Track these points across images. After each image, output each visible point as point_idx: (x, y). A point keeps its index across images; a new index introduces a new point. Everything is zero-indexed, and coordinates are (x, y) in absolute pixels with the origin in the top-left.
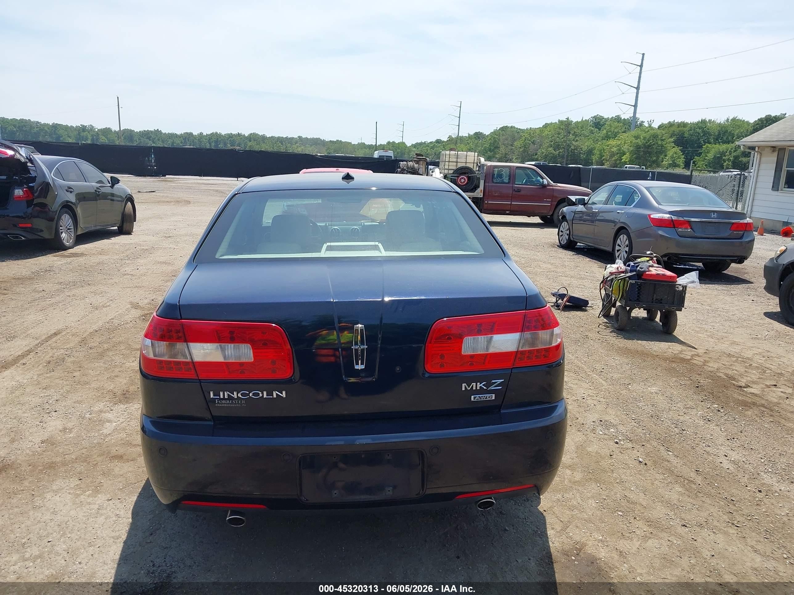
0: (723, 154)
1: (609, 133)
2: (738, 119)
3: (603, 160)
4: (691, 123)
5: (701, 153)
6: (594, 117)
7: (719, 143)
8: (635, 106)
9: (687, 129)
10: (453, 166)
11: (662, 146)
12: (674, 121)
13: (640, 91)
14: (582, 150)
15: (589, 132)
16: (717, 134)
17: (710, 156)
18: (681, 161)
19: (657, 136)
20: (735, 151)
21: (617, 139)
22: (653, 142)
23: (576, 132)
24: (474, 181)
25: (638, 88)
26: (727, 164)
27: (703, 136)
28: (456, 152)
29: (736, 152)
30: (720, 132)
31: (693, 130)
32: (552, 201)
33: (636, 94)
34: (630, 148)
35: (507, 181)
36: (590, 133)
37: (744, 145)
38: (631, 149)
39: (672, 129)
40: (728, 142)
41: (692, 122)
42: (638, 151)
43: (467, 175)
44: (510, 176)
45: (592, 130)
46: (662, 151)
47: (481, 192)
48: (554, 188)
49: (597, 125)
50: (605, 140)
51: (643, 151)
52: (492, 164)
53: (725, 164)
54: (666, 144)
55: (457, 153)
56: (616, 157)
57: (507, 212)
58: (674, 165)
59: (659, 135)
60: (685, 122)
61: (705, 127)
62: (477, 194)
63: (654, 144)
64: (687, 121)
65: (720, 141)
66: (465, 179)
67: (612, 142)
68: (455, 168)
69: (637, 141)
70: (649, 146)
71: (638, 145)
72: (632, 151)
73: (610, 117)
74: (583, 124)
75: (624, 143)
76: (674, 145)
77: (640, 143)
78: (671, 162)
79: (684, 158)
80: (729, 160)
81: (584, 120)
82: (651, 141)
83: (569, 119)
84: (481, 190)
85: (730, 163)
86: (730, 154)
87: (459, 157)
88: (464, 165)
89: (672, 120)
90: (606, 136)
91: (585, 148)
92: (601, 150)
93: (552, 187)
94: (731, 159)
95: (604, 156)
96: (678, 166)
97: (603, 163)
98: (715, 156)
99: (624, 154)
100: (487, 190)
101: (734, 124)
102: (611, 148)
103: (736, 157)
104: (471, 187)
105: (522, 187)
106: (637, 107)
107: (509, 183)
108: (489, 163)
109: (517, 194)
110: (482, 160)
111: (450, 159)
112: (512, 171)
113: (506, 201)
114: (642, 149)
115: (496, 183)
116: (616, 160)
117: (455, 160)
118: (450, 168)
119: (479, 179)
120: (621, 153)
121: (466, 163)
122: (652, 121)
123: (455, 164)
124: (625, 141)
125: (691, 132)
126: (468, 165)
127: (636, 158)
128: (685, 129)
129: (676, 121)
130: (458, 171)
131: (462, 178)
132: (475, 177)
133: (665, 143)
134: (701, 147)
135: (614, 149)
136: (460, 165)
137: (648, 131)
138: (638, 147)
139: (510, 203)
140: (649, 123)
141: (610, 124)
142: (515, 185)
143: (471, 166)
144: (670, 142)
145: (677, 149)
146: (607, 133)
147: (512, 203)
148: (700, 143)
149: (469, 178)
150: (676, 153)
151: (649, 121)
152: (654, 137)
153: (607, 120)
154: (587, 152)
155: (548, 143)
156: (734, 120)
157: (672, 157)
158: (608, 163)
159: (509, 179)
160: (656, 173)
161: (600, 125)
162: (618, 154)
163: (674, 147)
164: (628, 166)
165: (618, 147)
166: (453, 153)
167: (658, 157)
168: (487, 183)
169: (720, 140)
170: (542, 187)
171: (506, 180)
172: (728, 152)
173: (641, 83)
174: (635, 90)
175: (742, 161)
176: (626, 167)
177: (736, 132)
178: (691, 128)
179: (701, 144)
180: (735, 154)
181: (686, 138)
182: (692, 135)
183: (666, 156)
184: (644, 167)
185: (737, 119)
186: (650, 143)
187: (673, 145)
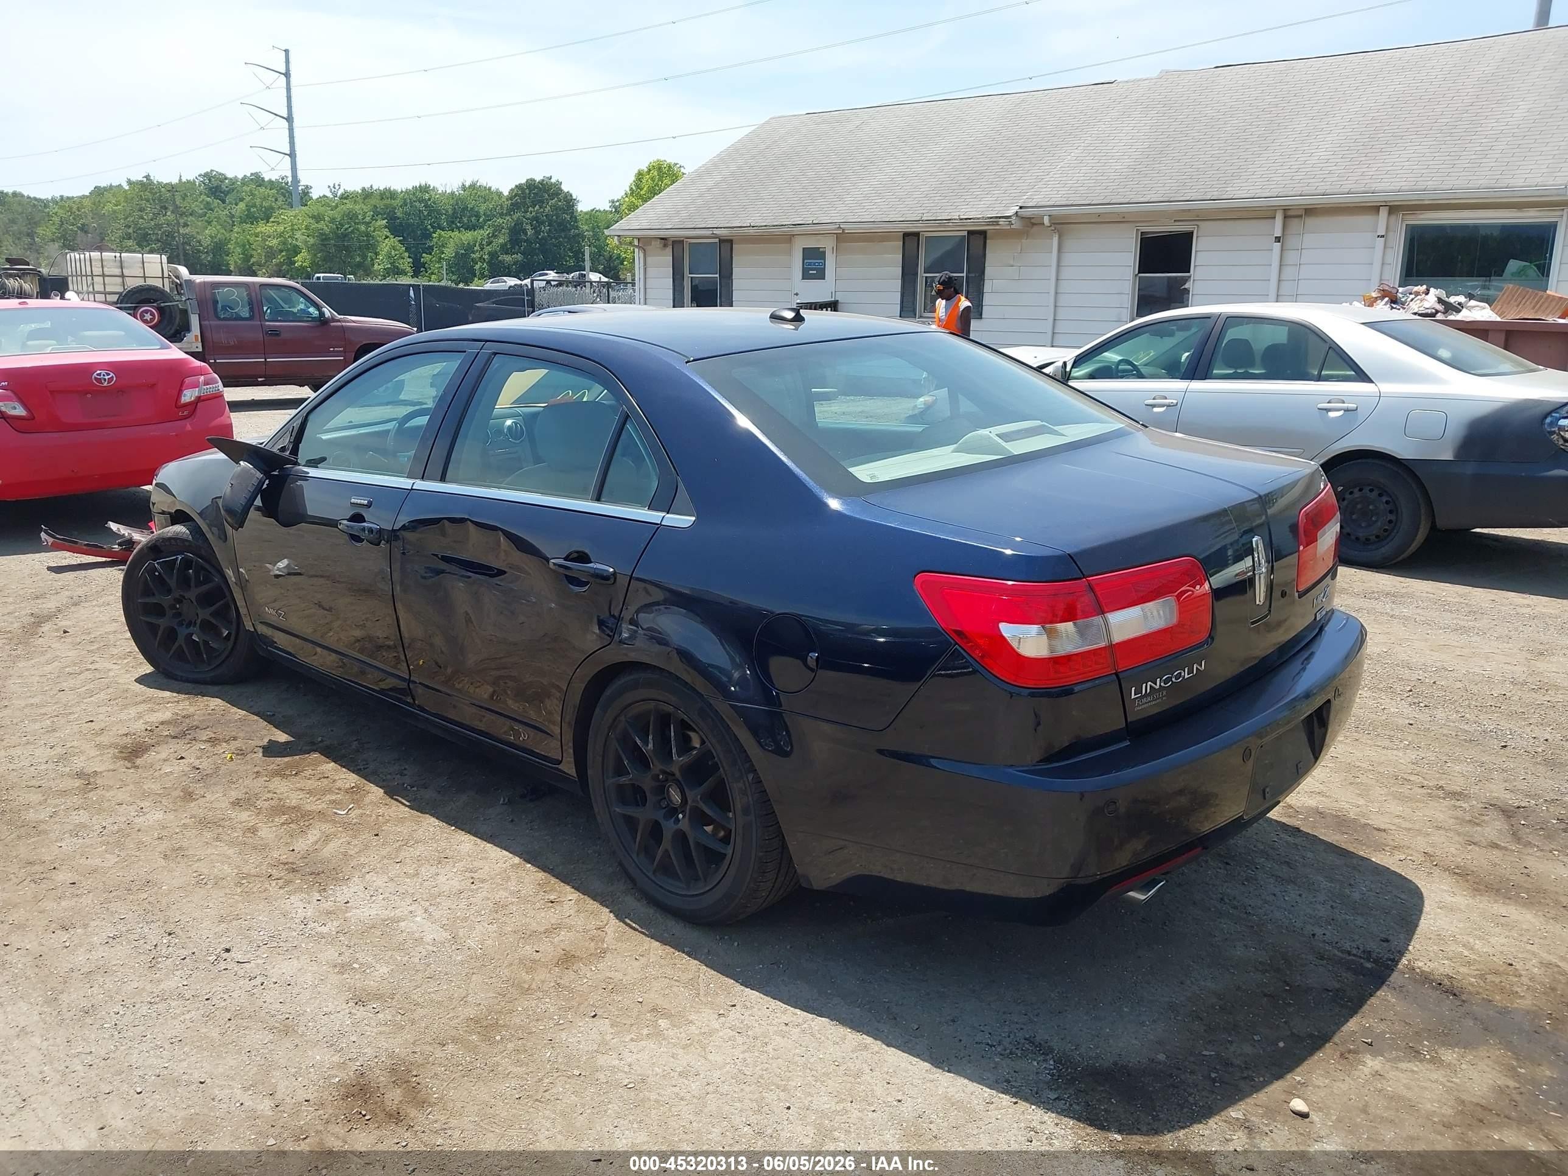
0: (470, 248)
1: (252, 210)
2: (480, 186)
3: (253, 264)
4: (402, 192)
5: (431, 248)
6: (206, 175)
7: (458, 228)
8: (292, 155)
9: (397, 202)
10: (116, 285)
11: (368, 235)
12: (371, 186)
13: (296, 124)
14: (201, 246)
15: (202, 207)
16: (450, 212)
17: (449, 252)
18: (406, 263)
19: (356, 215)
20: (489, 243)
21: (273, 222)
22: (350, 227)
23: (181, 207)
24: (175, 318)
25: (289, 119)
26: (481, 267)
27: (429, 215)
28: (118, 255)
29: (491, 246)
30: (455, 208)
31: (408, 205)
32: (345, 352)
33: (288, 131)
34: (308, 239)
35: (247, 315)
36: (206, 208)
37: (619, 236)
38: (311, 241)
39: (373, 201)
40: (473, 228)
41: (404, 190)
42: (325, 245)
43: (155, 305)
44: (250, 303)
45: (208, 203)
46: (369, 246)
47: (197, 339)
48: (344, 324)
49: (216, 191)
50: (247, 223)
51: (335, 245)
52: (206, 280)
53: (477, 267)
54: (374, 231)
55: (120, 257)
56: (280, 258)
57: (260, 379)
58: (398, 272)
59: (360, 214)
60: (392, 189)
61: (429, 199)
62: (190, 346)
63: (352, 232)
64: (396, 188)
65: (458, 224)
66: (152, 314)
67: (263, 228)
68: (120, 289)
69: (319, 226)
70: (345, 235)
71: (322, 234)
72: (313, 245)
73: (240, 176)
74: (182, 189)
75: (292, 230)
76: (389, 234)
77: (327, 230)
78: (389, 266)
79: (409, 257)
80: (481, 259)
81: (184, 180)
82: (346, 226)
83: (152, 178)
84: (196, 336)
85: (485, 264)
86: (482, 249)
87: (125, 264)
88: (140, 282)
89: (367, 186)
90: (246, 215)
91: (207, 242)
92: (244, 246)
93: (339, 324)
94: (486, 257)
95: (252, 256)
96: (403, 273)
97: (254, 271)
98: (457, 253)
99: (296, 251)
100: (208, 334)
101: (476, 193)
102: (265, 240)
103: (493, 255)
104: (171, 329)
105: (281, 326)
106: (296, 157)
107: (251, 318)
108: (199, 279)
109: (274, 341)
110: (183, 271)
111: (105, 269)
112: (253, 294)
113: (252, 356)
114: (332, 242)
115: (225, 319)
116: (280, 264)
117: (117, 271)
118: (107, 290)
119: (185, 313)
120: (288, 250)
121: (145, 277)
122: (337, 187)
123: (119, 280)
124: (292, 225)
125: (407, 209)
126: (150, 282)
127: (325, 260)
128: (395, 203)
129: (375, 188)
130: (133, 295)
131: (146, 312)
132: (176, 308)
133: (372, 229)
134: (429, 236)
135: (274, 242)
136: (132, 283)
137: (337, 206)
138: (324, 238)
139: (263, 360)
140: (331, 190)
141: (251, 190)
142: (267, 323)
143: (158, 283)
144: (380, 228)
145: (393, 241)
146: (248, 210)
147: (268, 360)
148: (426, 229)
149: (160, 310)
150: (394, 248)
151: (332, 186)
152: (351, 219)
153: (233, 181)
154: (212, 249)
155: (120, 229)
156: (473, 186)
157: (389, 256)
158: (264, 270)
159: (251, 310)
160: (421, 287)
161: (221, 192)
162: (281, 251)
163: (387, 237)
164: (321, 275)
165: (281, 236)
166: (108, 256)
167: (364, 257)
168: (205, 320)
169: (459, 222)
170: (318, 323)
171: (245, 313)
172: (477, 245)
173: (294, 109)
174: (285, 124)
175: (504, 260)
176: (318, 278)
177: (482, 208)
178: (405, 200)
179: (428, 230)
180: (488, 249)
181: (399, 218)
182: (409, 214)
183: (377, 254)
184: (352, 276)
185: (478, 184)
186: (346, 229)
187: (386, 232)
